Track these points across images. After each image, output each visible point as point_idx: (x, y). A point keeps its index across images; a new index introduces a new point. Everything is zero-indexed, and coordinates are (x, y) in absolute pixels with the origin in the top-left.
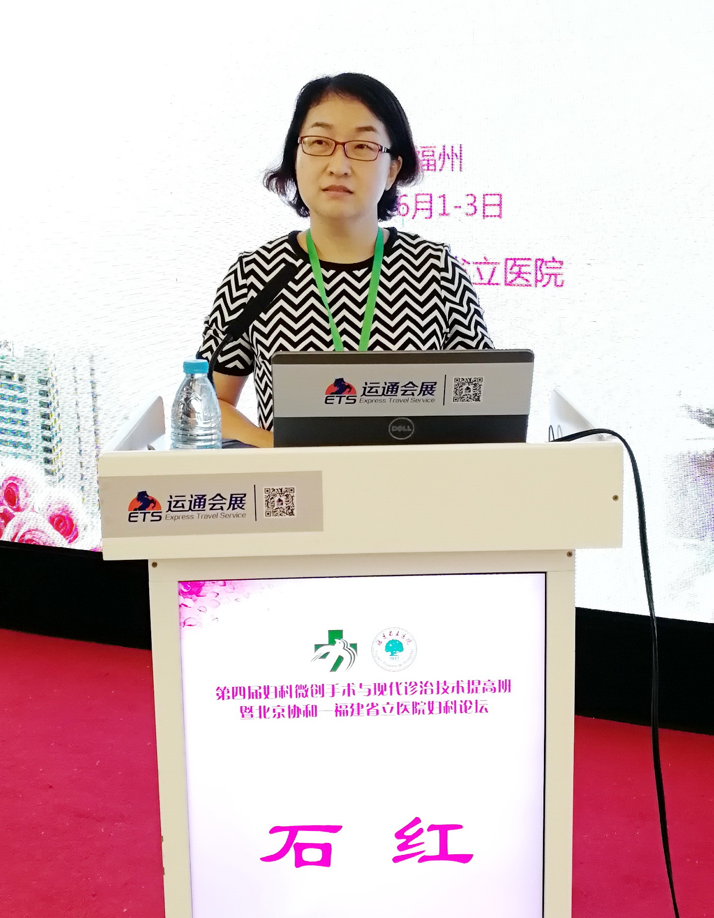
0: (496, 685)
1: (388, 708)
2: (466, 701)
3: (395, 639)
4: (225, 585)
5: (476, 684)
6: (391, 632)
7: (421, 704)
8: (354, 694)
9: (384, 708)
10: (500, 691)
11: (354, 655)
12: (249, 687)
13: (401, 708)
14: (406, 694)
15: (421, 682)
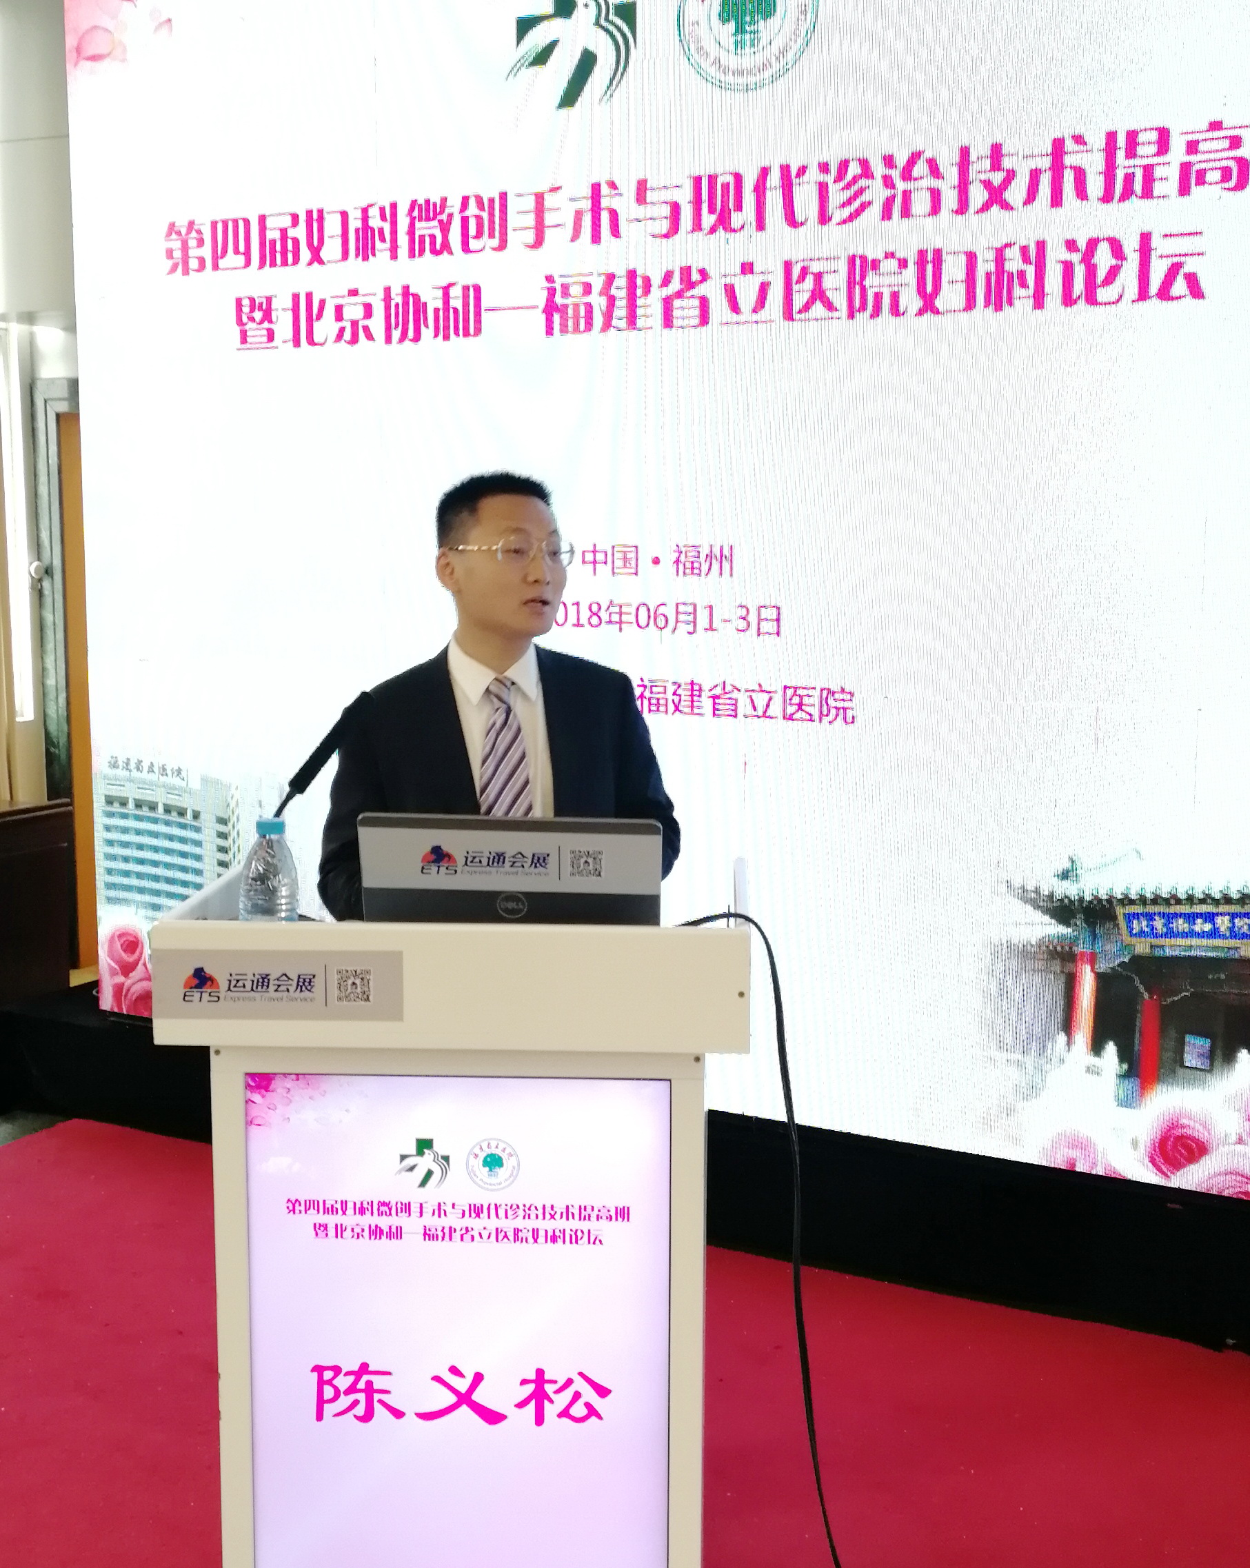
0: (613, 1213)
1: (485, 1234)
2: (576, 1231)
3: (493, 1152)
4: (298, 1079)
5: (589, 1209)
6: (489, 1144)
7: (524, 1231)
8: (445, 1215)
9: (480, 1234)
10: (616, 1219)
11: (445, 1168)
12: (324, 1201)
13: (499, 1234)
14: (507, 1217)
15: (524, 1206)
